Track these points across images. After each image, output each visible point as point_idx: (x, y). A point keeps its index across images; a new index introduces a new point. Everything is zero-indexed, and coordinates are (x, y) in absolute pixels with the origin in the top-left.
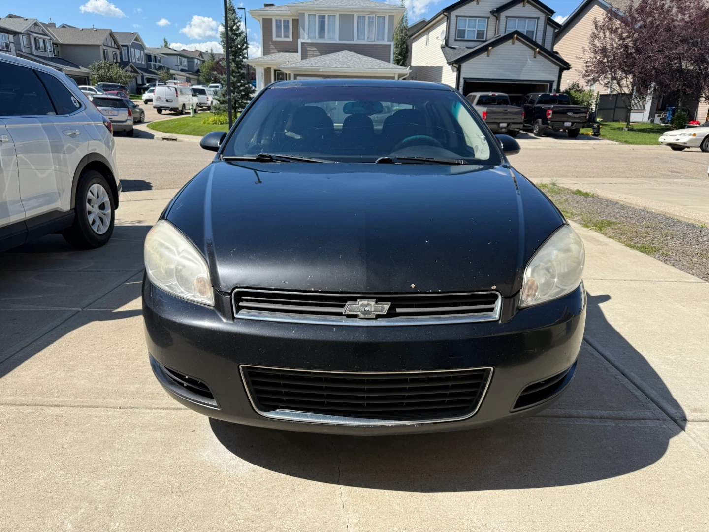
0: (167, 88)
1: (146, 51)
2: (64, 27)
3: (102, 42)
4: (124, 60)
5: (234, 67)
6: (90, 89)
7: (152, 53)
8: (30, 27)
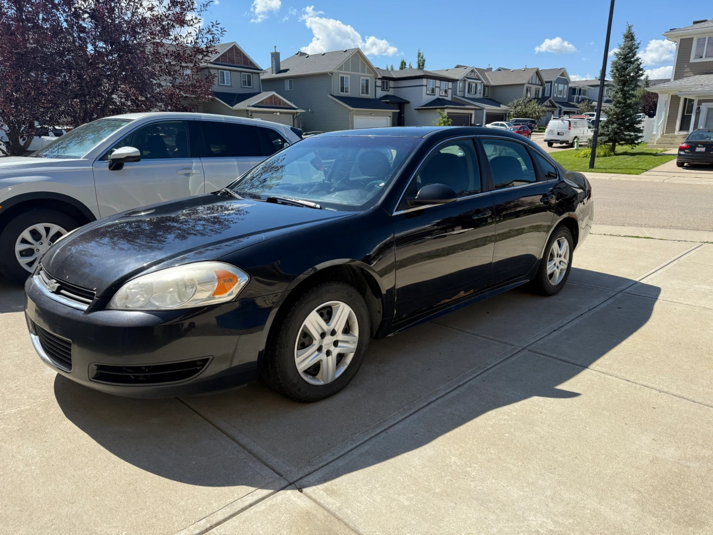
0: (561, 121)
1: (570, 85)
2: (499, 70)
3: (527, 80)
4: (546, 95)
5: (620, 97)
6: (502, 125)
7: (578, 86)
8: (467, 74)
